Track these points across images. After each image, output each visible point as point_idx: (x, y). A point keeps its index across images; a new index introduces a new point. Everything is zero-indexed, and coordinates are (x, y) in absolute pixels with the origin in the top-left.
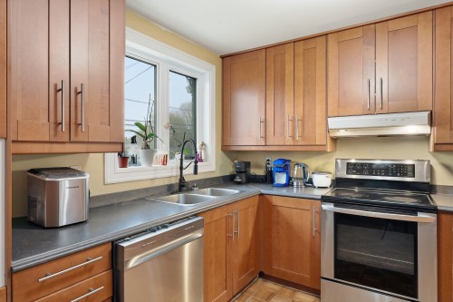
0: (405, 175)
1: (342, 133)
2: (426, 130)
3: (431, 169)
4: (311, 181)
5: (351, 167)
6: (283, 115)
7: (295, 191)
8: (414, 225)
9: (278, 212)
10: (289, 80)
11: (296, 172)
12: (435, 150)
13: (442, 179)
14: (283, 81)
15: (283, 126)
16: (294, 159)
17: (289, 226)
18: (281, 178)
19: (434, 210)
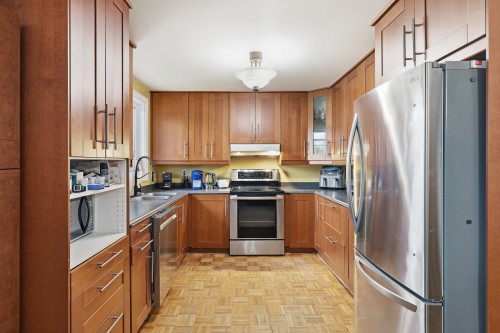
0: (268, 177)
1: (238, 154)
2: (278, 153)
3: (279, 175)
4: (217, 185)
5: (241, 175)
6: (201, 141)
7: (207, 191)
8: (275, 201)
9: (202, 205)
10: (205, 117)
11: (208, 179)
12: (283, 164)
13: (284, 179)
14: (201, 117)
15: (201, 148)
16: (205, 170)
17: (209, 212)
18: (197, 184)
19: (282, 193)
